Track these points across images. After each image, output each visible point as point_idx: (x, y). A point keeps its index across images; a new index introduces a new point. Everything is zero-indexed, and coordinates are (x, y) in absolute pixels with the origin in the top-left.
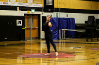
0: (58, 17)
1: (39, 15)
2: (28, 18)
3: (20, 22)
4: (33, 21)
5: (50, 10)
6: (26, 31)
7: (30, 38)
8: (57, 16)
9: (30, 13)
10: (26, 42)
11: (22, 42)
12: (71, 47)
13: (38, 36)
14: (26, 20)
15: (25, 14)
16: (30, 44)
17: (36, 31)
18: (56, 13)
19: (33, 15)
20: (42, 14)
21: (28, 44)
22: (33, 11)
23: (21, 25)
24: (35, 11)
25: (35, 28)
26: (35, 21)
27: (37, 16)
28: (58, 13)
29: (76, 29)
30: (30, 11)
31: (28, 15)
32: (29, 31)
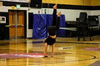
0: (47, 14)
1: (25, 11)
2: (13, 15)
3: (3, 19)
4: (18, 18)
5: (37, 6)
6: (10, 29)
7: (15, 37)
8: (45, 13)
9: (15, 8)
10: (10, 42)
11: (5, 41)
12: (60, 47)
13: (24, 35)
14: (10, 17)
15: (9, 10)
16: (15, 44)
17: (22, 30)
18: (44, 9)
19: (18, 11)
20: (29, 10)
21: (12, 44)
22: (18, 7)
23: (5, 22)
24: (21, 6)
25: (21, 26)
26: (21, 18)
27: (23, 13)
28: (47, 9)
29: (66, 27)
30: (16, 6)
31: (13, 11)
32: (14, 29)
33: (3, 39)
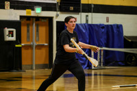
0: (90, 22)
1: (51, 19)
2: (28, 26)
3: (11, 33)
4: (37, 31)
5: (72, 8)
6: (24, 52)
7: (32, 65)
8: (87, 21)
9: (32, 14)
11: (15, 73)
12: (114, 83)
13: (47, 62)
14: (24, 29)
15: (21, 17)
16: (32, 78)
17: (44, 52)
19: (38, 18)
20: (57, 16)
21: (27, 78)
22: (38, 11)
23: (14, 39)
24: (43, 10)
25: (43, 46)
26: (43, 30)
27: (46, 21)
28: (90, 14)
29: (125, 47)
30: (33, 10)
31: (28, 18)
32: (30, 51)
33: (10, 69)
